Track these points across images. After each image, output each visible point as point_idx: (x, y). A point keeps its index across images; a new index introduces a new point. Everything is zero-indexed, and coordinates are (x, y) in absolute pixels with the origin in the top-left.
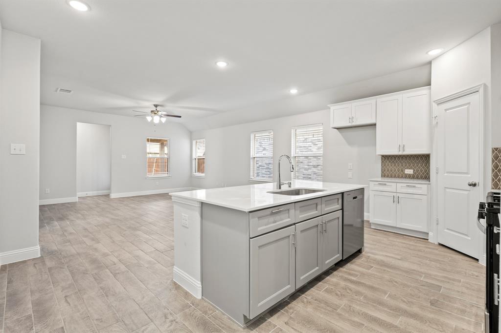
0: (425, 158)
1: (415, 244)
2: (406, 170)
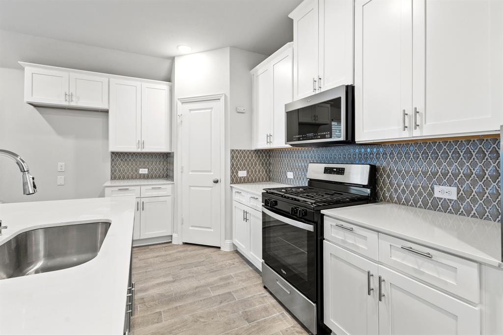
2: (140, 170)
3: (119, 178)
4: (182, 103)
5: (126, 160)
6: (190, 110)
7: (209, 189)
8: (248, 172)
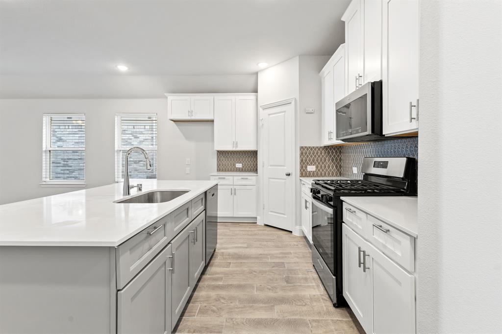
0: (253, 154)
1: (250, 229)
2: (237, 164)
3: (222, 171)
4: (263, 109)
5: (227, 157)
6: (269, 115)
7: (284, 181)
8: (317, 167)
